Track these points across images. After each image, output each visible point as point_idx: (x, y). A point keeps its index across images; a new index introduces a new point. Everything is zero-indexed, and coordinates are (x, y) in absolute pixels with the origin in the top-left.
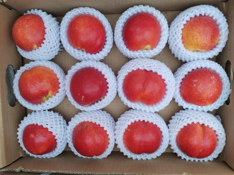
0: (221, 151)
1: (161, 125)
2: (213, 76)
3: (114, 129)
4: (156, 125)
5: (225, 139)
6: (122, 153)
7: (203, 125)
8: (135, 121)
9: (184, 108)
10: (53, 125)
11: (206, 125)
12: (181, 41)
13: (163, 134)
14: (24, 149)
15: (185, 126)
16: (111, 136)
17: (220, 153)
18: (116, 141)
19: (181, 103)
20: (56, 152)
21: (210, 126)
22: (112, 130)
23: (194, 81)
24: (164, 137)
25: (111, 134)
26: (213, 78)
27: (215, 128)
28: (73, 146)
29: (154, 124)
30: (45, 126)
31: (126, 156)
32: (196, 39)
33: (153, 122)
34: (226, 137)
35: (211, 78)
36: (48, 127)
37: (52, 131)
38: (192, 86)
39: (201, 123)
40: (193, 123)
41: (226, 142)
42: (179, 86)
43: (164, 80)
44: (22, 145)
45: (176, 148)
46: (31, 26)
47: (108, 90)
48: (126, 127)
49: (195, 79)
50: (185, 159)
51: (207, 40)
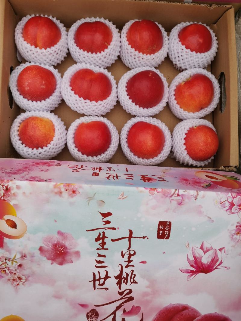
0: (19, 23)
1: (75, 49)
2: (26, 90)
3: (122, 48)
4: (80, 49)
5: (16, 34)
6: (113, 24)
7: (36, 47)
8: (100, 53)
9: (52, 67)
10: (181, 52)
11: (33, 47)
12: (55, 127)
13: (74, 41)
14: (211, 31)
15: (53, 46)
16: (124, 40)
17: (20, 22)
18: (120, 35)
19: (55, 71)
20: (180, 27)
21: (29, 45)
22: (123, 46)
23: (44, 86)
24: (72, 38)
25: (124, 42)
26: (27, 88)
27: (25, 43)
28: (163, 33)
29: (82, 50)
30: (189, 50)
31: (110, 21)
32: (42, 125)
33: (83, 52)
34: (14, 36)
35: (28, 88)
36: (185, 50)
37: (181, 45)
38: (46, 82)
39: (38, 48)
40: (46, 49)
41: (14, 31)
42: (58, 86)
43: (72, 90)
44: (213, 35)
45: (61, 28)
46: (198, 144)
47: (126, 85)
48: (109, 47)
49: (43, 89)
50: (53, 17)
51: (32, 123)
